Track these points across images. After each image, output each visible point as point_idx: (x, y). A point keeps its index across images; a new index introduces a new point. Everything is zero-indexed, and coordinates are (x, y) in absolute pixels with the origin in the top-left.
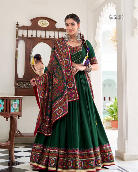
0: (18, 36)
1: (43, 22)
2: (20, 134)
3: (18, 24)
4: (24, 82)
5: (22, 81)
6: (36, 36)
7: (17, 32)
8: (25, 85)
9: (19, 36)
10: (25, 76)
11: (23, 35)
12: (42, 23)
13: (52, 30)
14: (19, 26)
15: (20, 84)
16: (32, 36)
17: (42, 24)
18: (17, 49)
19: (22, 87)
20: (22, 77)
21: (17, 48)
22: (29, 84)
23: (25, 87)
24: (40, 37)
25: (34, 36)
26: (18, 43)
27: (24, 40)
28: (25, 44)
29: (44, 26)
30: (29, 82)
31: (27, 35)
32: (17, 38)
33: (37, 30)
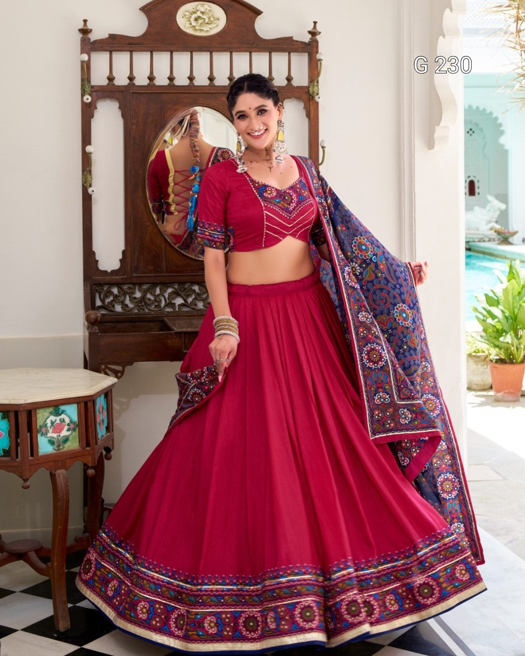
0: (89, 81)
1: (199, 14)
3: (89, 26)
4: (125, 287)
5: (118, 285)
6: (171, 79)
7: (86, 68)
8: (127, 302)
9: (93, 83)
10: (128, 260)
11: (111, 79)
12: (194, 16)
13: (240, 50)
14: (93, 37)
15: (106, 296)
16: (151, 78)
17: (194, 23)
18: (89, 149)
19: (118, 308)
20: (116, 265)
21: (90, 144)
22: (149, 296)
23: (131, 306)
24: (186, 82)
25: (162, 80)
26: (93, 117)
27: (118, 100)
28: (123, 116)
29: (205, 29)
30: (145, 287)
31: (131, 78)
32: (88, 99)
33: (174, 53)
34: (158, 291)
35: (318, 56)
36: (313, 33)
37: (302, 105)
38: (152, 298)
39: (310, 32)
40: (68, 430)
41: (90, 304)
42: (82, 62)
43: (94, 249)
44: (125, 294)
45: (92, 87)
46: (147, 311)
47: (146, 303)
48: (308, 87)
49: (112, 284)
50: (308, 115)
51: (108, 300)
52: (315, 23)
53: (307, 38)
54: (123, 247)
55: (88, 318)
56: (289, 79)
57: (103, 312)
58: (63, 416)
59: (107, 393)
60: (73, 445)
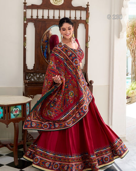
0: (26, 17)
2: (32, 138)
3: (26, 2)
4: (35, 74)
6: (48, 17)
7: (25, 14)
8: (35, 78)
10: (36, 66)
11: (32, 17)
13: (67, 9)
14: (27, 5)
15: (29, 76)
16: (43, 17)
17: (55, 2)
18: (25, 36)
19: (33, 80)
20: (32, 68)
21: (26, 34)
22: (41, 76)
23: (36, 79)
24: (52, 18)
25: (46, 17)
26: (27, 27)
27: (34, 22)
28: (35, 27)
29: (58, 3)
30: (40, 74)
31: (37, 17)
32: (25, 22)
33: (49, 10)
34: (43, 75)
35: (89, 12)
36: (88, 5)
37: (84, 25)
38: (42, 77)
39: (87, 5)
40: (19, 112)
41: (25, 78)
42: (24, 12)
43: (26, 63)
44: (34, 76)
45: (27, 19)
46: (40, 80)
47: (40, 79)
48: (86, 20)
49: (31, 73)
50: (86, 28)
51: (30, 78)
52: (88, 2)
53: (86, 7)
54: (34, 63)
55: (24, 82)
56: (81, 18)
57: (29, 81)
58: (17, 108)
59: (29, 103)
60: (20, 116)
